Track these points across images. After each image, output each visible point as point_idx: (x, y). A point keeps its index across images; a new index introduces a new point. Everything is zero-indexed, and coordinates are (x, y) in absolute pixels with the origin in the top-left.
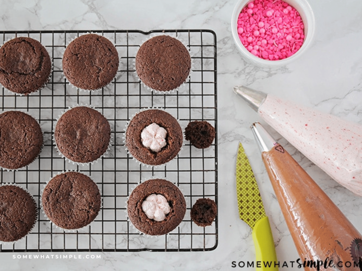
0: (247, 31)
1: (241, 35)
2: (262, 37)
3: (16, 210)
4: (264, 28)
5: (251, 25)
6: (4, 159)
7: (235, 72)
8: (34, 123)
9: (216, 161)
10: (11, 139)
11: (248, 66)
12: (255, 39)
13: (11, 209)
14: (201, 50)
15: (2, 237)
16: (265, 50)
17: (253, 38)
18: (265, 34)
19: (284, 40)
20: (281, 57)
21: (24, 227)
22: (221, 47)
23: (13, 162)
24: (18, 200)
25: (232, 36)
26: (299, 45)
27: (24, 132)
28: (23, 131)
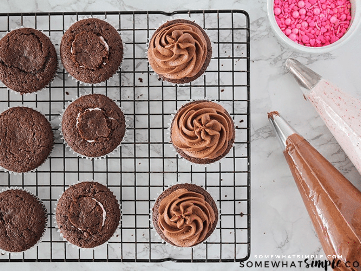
0: (284, 12)
1: (277, 16)
2: (302, 19)
3: (23, 217)
4: (305, 9)
5: (289, 5)
6: (11, 162)
7: (270, 58)
8: (43, 120)
9: (249, 161)
10: (18, 139)
11: (286, 52)
12: (294, 21)
13: (17, 216)
14: (232, 34)
15: (9, 248)
16: (305, 34)
17: (292, 20)
18: (306, 15)
19: (328, 22)
20: (324, 42)
21: (33, 236)
22: (255, 30)
23: (20, 165)
24: (24, 206)
25: (268, 17)
26: (345, 28)
27: (32, 132)
28: (31, 130)
